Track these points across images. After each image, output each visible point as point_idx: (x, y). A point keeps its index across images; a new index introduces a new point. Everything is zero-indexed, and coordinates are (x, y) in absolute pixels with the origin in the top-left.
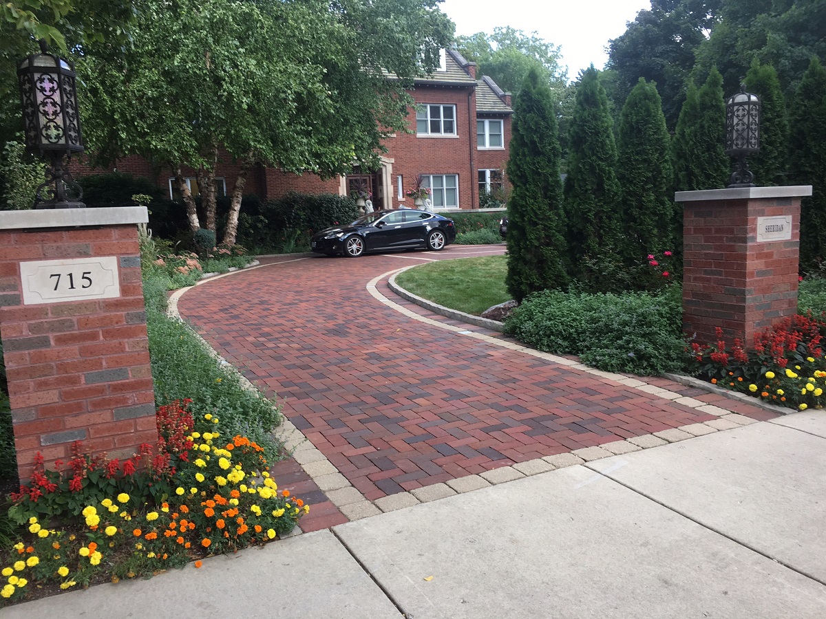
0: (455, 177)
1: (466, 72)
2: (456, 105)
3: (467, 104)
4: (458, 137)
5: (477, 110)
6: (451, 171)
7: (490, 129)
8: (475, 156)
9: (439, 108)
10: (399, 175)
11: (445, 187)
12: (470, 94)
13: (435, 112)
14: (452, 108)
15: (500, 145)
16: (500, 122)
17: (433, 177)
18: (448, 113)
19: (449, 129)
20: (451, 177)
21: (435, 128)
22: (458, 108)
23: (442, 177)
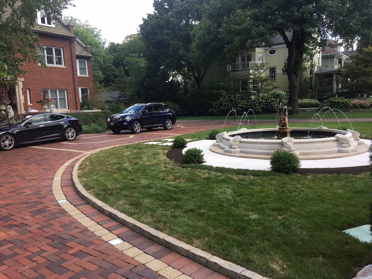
0: (64, 91)
1: (67, 29)
2: (63, 48)
3: (69, 48)
4: (65, 67)
5: (76, 54)
6: (62, 87)
7: (80, 65)
8: (76, 79)
9: (52, 49)
10: (27, 89)
11: (58, 97)
12: (71, 43)
13: (50, 51)
14: (60, 50)
15: (86, 74)
16: (85, 62)
17: (59, 91)
18: (58, 52)
19: (59, 62)
20: (62, 91)
21: (50, 61)
22: (64, 50)
23: (56, 91)
